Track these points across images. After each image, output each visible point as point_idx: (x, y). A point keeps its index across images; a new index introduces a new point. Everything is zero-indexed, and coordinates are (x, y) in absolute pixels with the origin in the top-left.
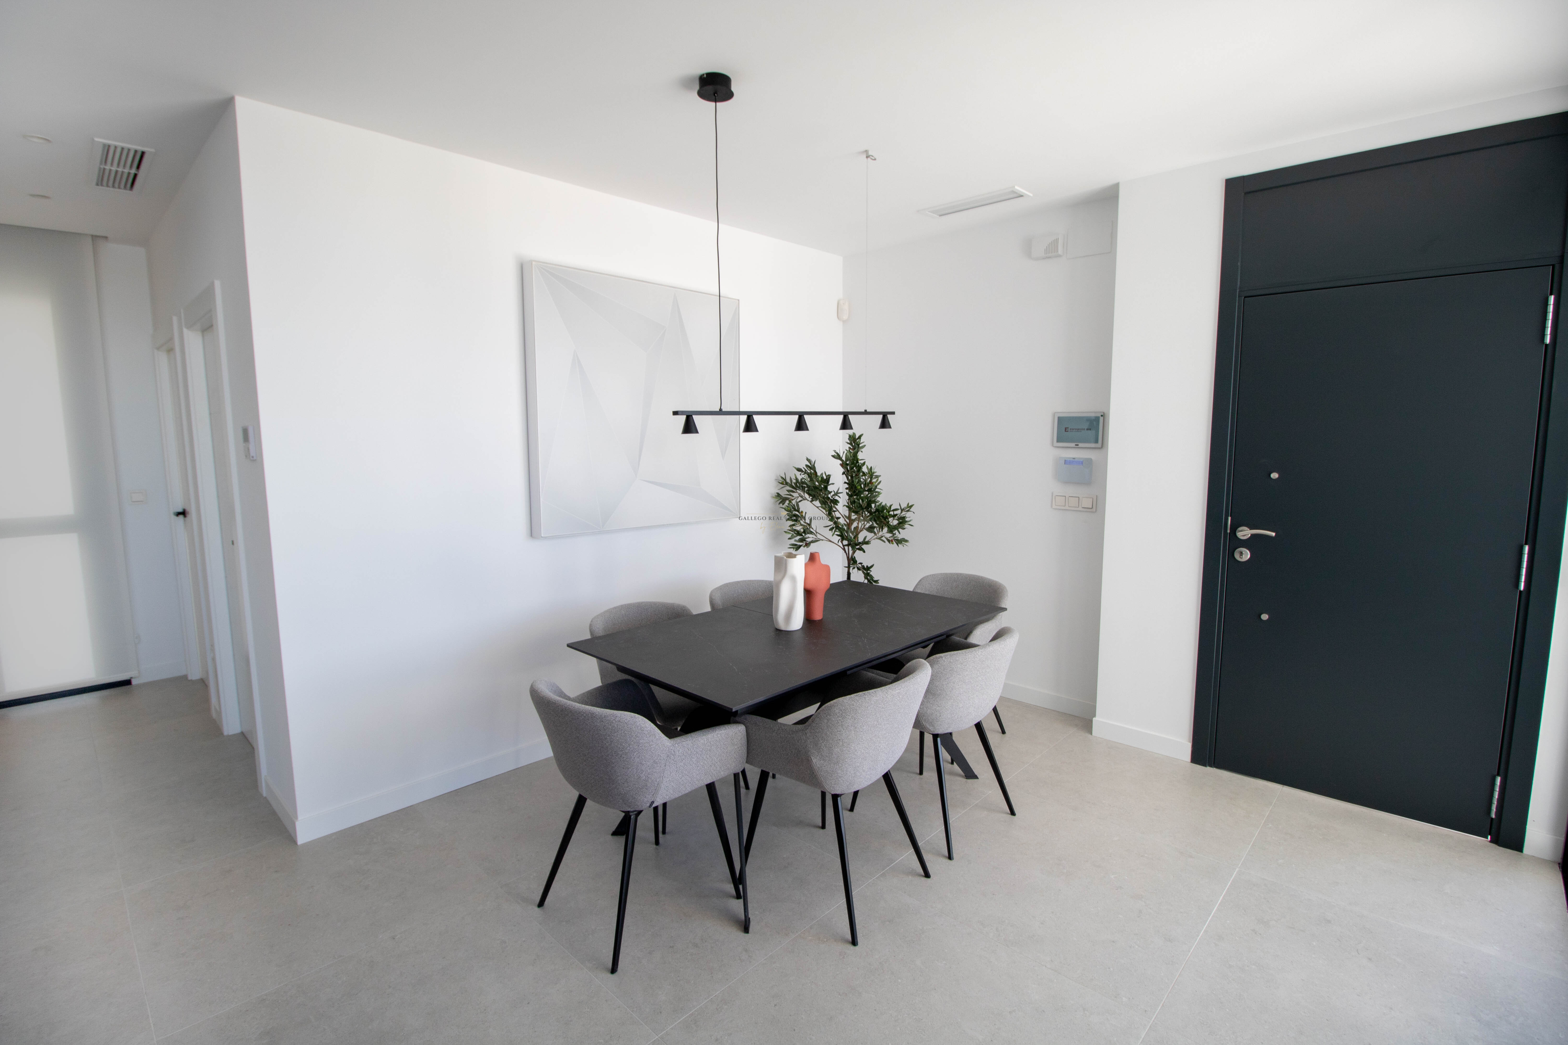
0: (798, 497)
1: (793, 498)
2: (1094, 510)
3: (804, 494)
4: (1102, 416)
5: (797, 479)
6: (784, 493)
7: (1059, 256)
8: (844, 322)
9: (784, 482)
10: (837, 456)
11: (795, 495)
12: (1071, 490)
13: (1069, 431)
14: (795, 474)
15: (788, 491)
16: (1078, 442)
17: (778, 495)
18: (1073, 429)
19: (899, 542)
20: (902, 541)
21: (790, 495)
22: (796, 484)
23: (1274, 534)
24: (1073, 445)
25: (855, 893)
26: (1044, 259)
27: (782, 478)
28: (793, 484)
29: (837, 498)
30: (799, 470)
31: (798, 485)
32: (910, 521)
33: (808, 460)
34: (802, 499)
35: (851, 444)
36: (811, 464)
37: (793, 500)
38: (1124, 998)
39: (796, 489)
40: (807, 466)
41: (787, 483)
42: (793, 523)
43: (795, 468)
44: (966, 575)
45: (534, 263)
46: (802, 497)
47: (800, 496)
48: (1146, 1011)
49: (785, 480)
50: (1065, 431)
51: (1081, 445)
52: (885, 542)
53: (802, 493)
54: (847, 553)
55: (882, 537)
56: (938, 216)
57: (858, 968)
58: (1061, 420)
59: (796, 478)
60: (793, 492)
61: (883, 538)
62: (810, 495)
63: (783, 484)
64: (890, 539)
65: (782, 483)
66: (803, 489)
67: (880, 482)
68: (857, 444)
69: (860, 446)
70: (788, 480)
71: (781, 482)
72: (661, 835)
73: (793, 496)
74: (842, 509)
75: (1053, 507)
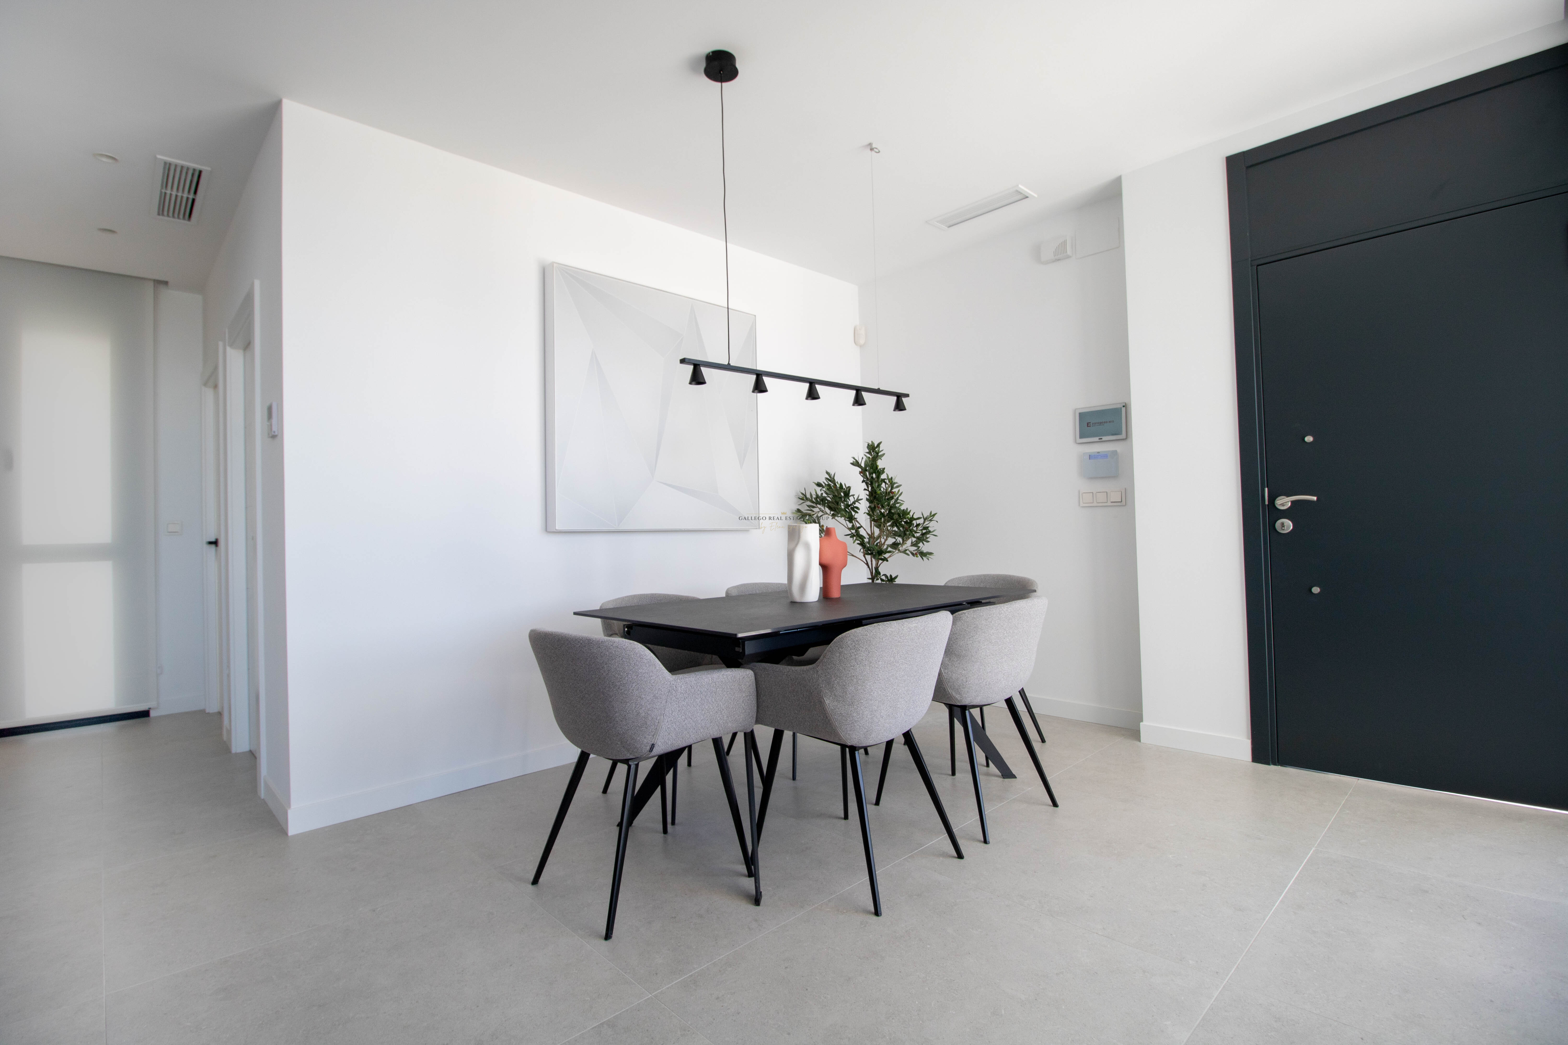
0: (819, 512)
1: (813, 513)
2: (1124, 503)
3: (825, 509)
4: (1124, 406)
5: (817, 495)
6: (804, 508)
7: (1068, 257)
8: (861, 346)
9: (804, 498)
10: (856, 464)
11: (816, 510)
12: (1099, 486)
13: (1091, 425)
14: (815, 490)
15: (809, 506)
16: (1102, 436)
17: (799, 511)
18: (1096, 423)
19: (923, 554)
20: (927, 554)
21: (811, 510)
22: (816, 499)
23: (1315, 498)
24: (1096, 439)
25: (879, 872)
26: (1053, 262)
27: (802, 494)
28: (813, 500)
29: (857, 505)
30: (819, 485)
31: (819, 501)
32: (934, 531)
33: (827, 473)
34: (823, 514)
35: (869, 453)
36: (830, 477)
37: (813, 515)
38: (1190, 961)
39: (816, 504)
40: (827, 479)
41: (807, 499)
43: (815, 483)
44: (994, 575)
45: (555, 265)
46: (822, 511)
47: (821, 511)
48: (1217, 973)
49: (805, 496)
50: (1088, 426)
51: (1104, 438)
52: (909, 555)
53: (822, 508)
54: (871, 568)
55: (906, 550)
56: (947, 228)
57: (881, 936)
58: (1082, 415)
59: (816, 493)
60: (814, 507)
61: (907, 552)
62: (830, 508)
63: (803, 500)
64: (914, 552)
65: (802, 499)
66: (824, 505)
67: (902, 493)
68: (876, 452)
69: (879, 454)
70: (808, 496)
71: (801, 497)
72: (669, 826)
73: (813, 511)
74: (862, 518)
75: (1081, 506)
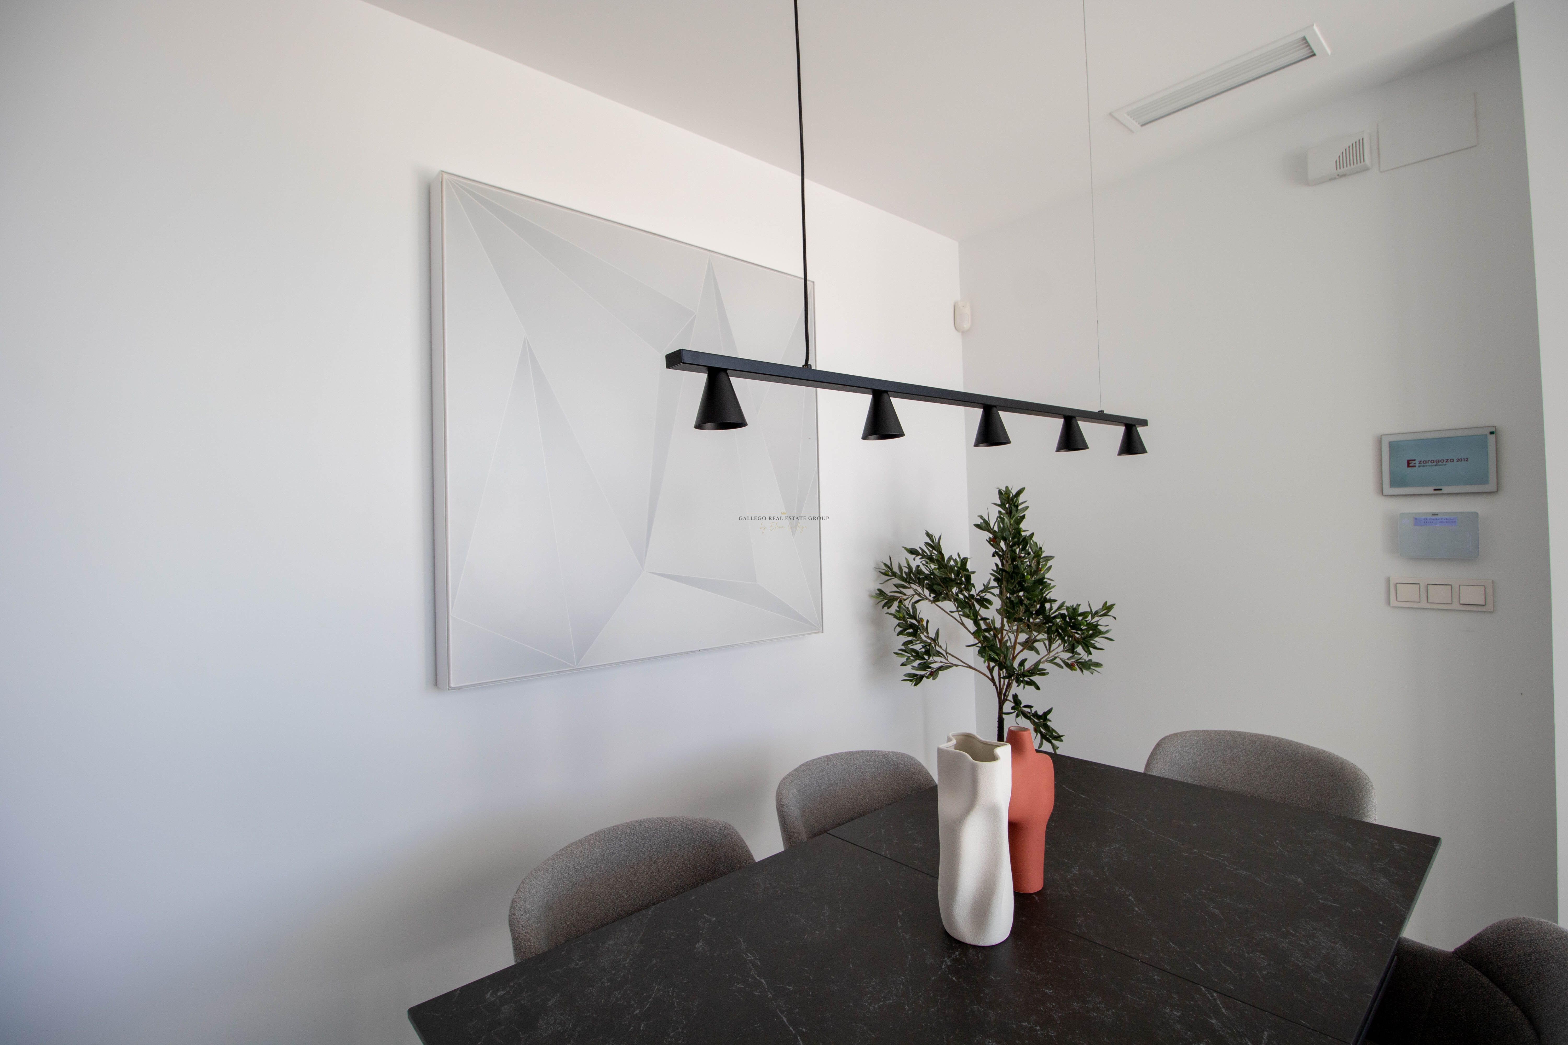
0: (913, 595)
1: (905, 597)
2: (1489, 607)
3: (923, 590)
4: (1492, 433)
5: (909, 567)
6: (889, 589)
7: (1366, 169)
8: (965, 333)
9: (888, 572)
10: (984, 526)
11: (909, 592)
12: (1430, 573)
13: (1417, 465)
14: (906, 559)
15: (896, 586)
16: (1443, 485)
17: (881, 593)
18: (1425, 462)
19: (1085, 666)
20: (1090, 665)
21: (901, 593)
22: (908, 574)
24: (1430, 490)
26: (1331, 180)
27: (886, 565)
28: (904, 575)
29: (988, 596)
30: (913, 552)
31: (913, 577)
32: (1107, 632)
33: (928, 534)
34: (920, 598)
35: (1002, 506)
36: (933, 542)
37: (905, 600)
39: (910, 583)
40: (927, 544)
41: (894, 574)
42: (910, 638)
43: (906, 549)
45: (447, 177)
46: (919, 595)
47: (916, 593)
49: (891, 569)
50: (1408, 466)
51: (1446, 489)
52: (1062, 668)
53: (919, 590)
54: (998, 685)
55: (1055, 658)
56: (1139, 126)
58: (1394, 447)
59: (908, 565)
60: (905, 587)
61: (1058, 661)
62: (932, 590)
63: (888, 575)
64: (1069, 662)
65: (885, 574)
66: (920, 583)
67: (1050, 567)
68: (1014, 505)
69: (1020, 507)
70: (896, 569)
71: (884, 571)
73: (905, 595)
74: (992, 613)
75: (1391, 605)
